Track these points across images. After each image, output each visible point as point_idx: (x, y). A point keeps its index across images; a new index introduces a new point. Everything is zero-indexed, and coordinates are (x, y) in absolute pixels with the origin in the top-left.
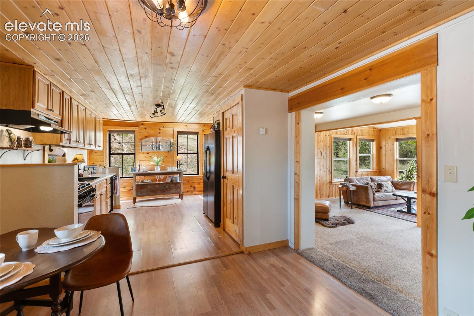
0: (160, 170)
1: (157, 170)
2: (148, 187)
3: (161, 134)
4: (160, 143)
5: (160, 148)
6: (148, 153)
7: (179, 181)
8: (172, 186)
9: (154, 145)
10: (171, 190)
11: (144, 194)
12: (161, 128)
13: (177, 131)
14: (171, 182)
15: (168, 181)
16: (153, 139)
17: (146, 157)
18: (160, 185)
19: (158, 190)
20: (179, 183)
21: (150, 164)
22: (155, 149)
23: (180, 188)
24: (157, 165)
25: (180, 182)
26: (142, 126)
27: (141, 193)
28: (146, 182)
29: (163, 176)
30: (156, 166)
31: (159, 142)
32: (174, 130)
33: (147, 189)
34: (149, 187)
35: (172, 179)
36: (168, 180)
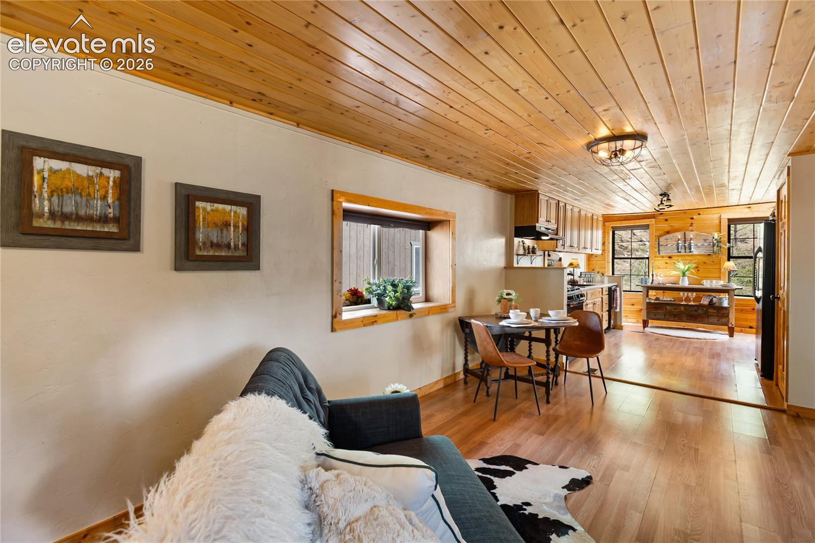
0: (688, 283)
1: (684, 284)
2: (666, 308)
3: (695, 227)
4: (692, 241)
5: (692, 250)
6: (670, 257)
7: (725, 304)
8: (710, 311)
9: (680, 245)
10: (708, 317)
11: (659, 316)
12: (695, 217)
13: (728, 219)
14: (709, 304)
15: (705, 303)
16: (679, 235)
17: (667, 263)
18: (688, 307)
19: (684, 315)
20: (725, 308)
21: (671, 274)
22: (683, 251)
23: (729, 317)
24: (683, 276)
25: (728, 307)
26: (662, 217)
27: (655, 315)
28: (663, 301)
29: (695, 294)
30: (681, 277)
31: (690, 239)
32: (722, 217)
33: (665, 310)
34: (668, 307)
35: (712, 299)
36: (705, 301)
